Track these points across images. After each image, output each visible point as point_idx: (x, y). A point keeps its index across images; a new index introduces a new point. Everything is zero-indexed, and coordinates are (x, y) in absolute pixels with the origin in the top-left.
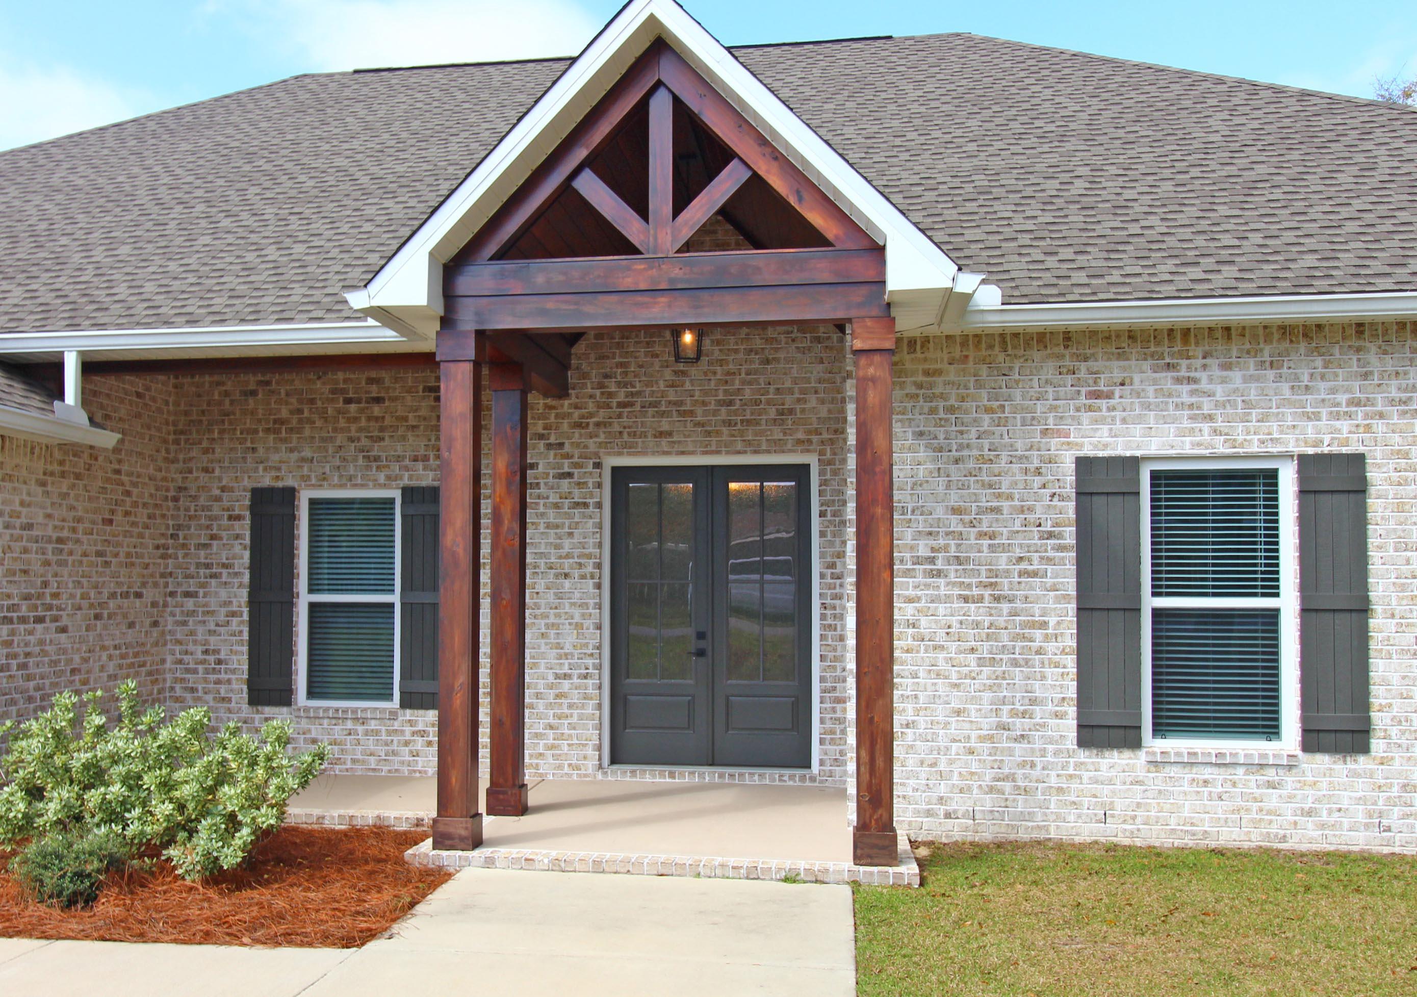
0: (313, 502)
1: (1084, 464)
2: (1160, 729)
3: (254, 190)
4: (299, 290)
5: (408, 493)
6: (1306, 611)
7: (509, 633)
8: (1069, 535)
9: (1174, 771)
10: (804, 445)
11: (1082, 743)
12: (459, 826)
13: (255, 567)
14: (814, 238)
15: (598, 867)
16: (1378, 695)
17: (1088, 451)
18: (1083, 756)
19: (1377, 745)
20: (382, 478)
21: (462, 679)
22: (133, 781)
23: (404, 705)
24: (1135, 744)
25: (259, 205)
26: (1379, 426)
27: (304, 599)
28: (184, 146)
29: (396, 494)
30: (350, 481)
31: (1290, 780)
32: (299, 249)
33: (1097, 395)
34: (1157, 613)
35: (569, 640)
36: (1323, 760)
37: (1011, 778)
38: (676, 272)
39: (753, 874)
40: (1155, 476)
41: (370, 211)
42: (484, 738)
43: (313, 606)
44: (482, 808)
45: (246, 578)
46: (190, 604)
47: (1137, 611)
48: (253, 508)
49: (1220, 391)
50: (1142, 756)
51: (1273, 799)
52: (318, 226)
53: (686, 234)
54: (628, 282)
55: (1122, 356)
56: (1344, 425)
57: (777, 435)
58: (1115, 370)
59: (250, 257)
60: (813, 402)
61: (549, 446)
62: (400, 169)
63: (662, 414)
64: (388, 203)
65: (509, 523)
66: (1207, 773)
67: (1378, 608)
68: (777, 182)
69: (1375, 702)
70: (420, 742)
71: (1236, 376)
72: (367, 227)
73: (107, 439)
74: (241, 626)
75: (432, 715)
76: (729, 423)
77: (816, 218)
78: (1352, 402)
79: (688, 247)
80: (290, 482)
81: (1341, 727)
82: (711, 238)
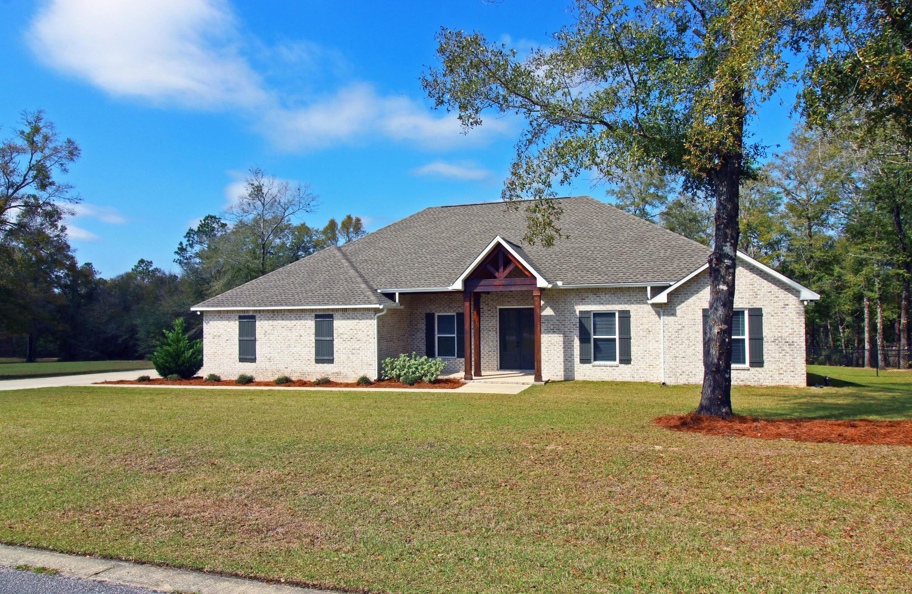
0: (438, 316)
1: (581, 312)
2: (595, 360)
3: (424, 250)
4: (437, 279)
5: (457, 314)
6: (620, 338)
7: (477, 343)
8: (578, 325)
9: (597, 367)
11: (581, 362)
12: (469, 376)
14: (527, 276)
15: (492, 383)
16: (632, 353)
17: (581, 310)
18: (581, 365)
19: (632, 362)
20: (452, 310)
21: (469, 351)
22: (417, 368)
23: (458, 357)
24: (590, 362)
25: (426, 255)
26: (631, 305)
27: (437, 336)
28: (406, 235)
29: (454, 314)
30: (446, 312)
31: (617, 368)
32: (436, 268)
33: (583, 300)
34: (594, 338)
35: (491, 344)
36: (623, 365)
37: (568, 369)
38: (503, 282)
39: (517, 383)
40: (594, 314)
41: (449, 257)
42: (473, 363)
43: (439, 337)
44: (473, 373)
46: (414, 337)
47: (590, 339)
48: (426, 317)
49: (604, 299)
50: (591, 365)
51: (614, 372)
52: (439, 261)
53: (505, 275)
54: (495, 284)
56: (625, 305)
59: (427, 270)
62: (454, 244)
64: (452, 255)
65: (477, 323)
66: (603, 368)
67: (632, 338)
68: (520, 267)
69: (632, 355)
70: (461, 365)
71: (607, 296)
72: (449, 262)
73: (402, 307)
74: (424, 341)
75: (463, 359)
77: (527, 273)
78: (627, 301)
79: (506, 277)
80: (433, 312)
81: (626, 360)
82: (509, 276)
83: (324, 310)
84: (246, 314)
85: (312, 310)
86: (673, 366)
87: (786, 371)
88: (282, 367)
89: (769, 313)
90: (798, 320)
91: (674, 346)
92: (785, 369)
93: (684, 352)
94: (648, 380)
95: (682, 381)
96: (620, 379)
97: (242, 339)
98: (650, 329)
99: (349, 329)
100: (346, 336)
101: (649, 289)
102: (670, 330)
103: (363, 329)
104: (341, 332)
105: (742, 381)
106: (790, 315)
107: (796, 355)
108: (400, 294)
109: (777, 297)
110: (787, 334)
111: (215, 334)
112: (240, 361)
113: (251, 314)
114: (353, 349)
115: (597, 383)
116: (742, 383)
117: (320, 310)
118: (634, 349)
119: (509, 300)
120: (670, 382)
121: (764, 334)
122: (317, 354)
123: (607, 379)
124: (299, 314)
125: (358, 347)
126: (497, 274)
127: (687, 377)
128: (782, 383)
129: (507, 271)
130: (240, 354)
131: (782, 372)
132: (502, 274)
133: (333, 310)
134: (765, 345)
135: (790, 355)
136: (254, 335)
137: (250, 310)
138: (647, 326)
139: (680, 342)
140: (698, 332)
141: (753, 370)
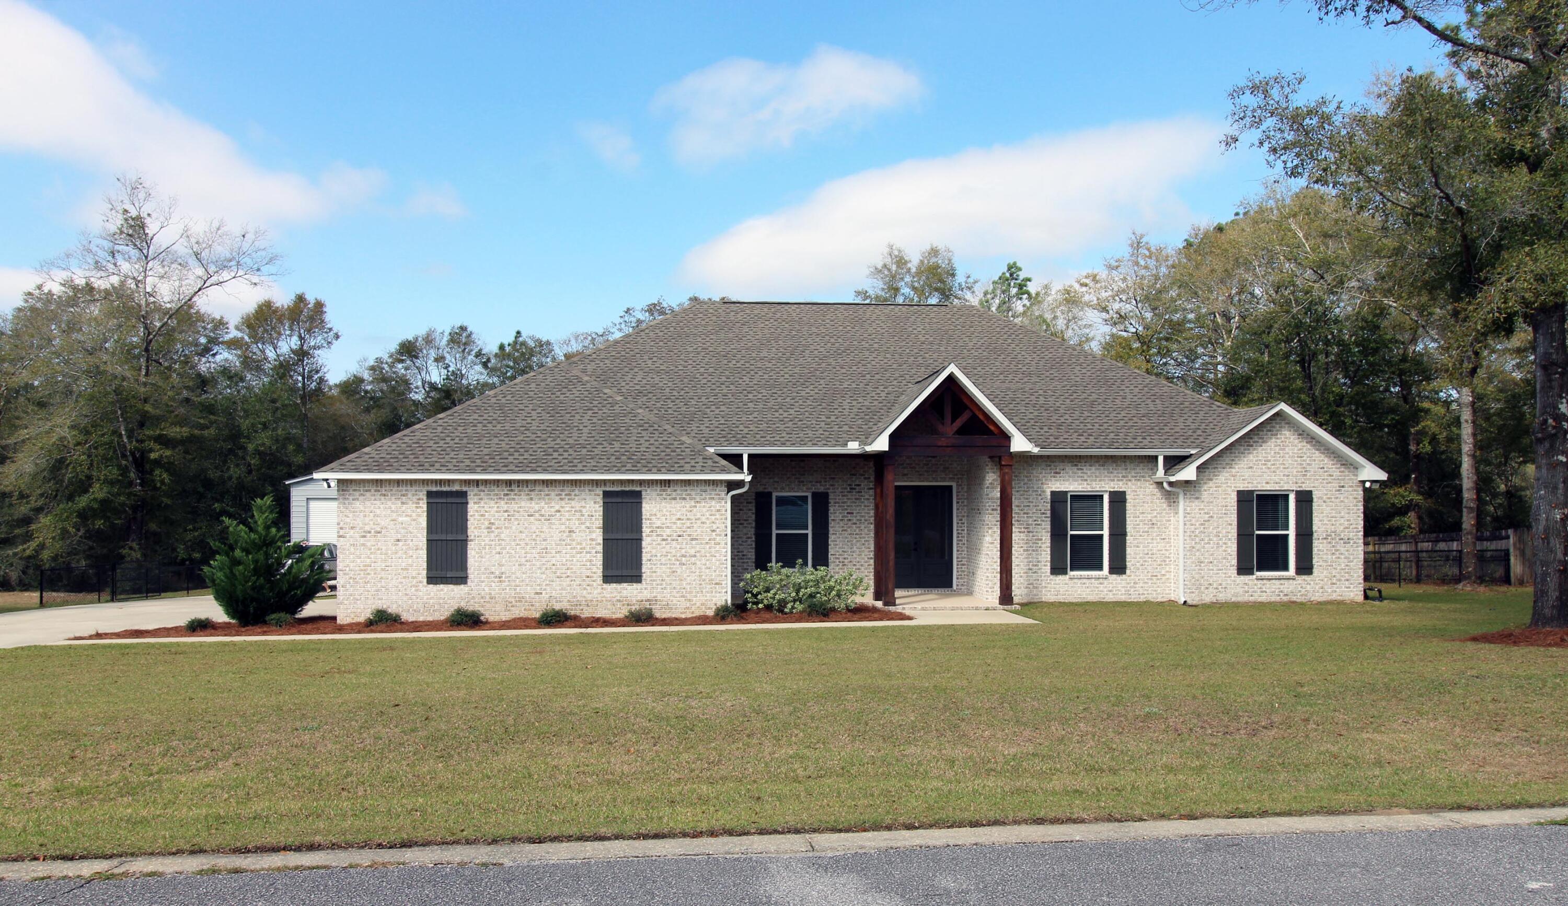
0: (777, 497)
1: (1053, 493)
2: (1072, 570)
5: (815, 495)
6: (1111, 535)
8: (1049, 513)
9: (1076, 581)
10: (952, 479)
11: (1052, 573)
13: (757, 521)
14: (991, 433)
17: (1054, 489)
18: (1052, 577)
19: (1128, 571)
20: (804, 488)
24: (1066, 573)
26: (1129, 483)
27: (775, 533)
30: (792, 490)
31: (1106, 582)
33: (1056, 473)
34: (1071, 535)
36: (1114, 576)
37: (1032, 584)
40: (1072, 496)
43: (777, 534)
45: (754, 525)
47: (1067, 535)
48: (756, 499)
49: (1089, 473)
50: (1068, 576)
51: (1101, 588)
53: (955, 429)
54: (940, 444)
55: (1063, 462)
56: (1121, 483)
57: (943, 476)
58: (1061, 466)
60: (955, 465)
61: (865, 478)
63: (904, 468)
66: (1085, 581)
67: (1129, 534)
68: (981, 417)
69: (1127, 560)
74: (752, 543)
76: (927, 471)
77: (992, 428)
78: (1123, 477)
79: (954, 434)
80: (770, 490)
81: (1118, 567)
82: (960, 432)
83: (621, 482)
84: (445, 489)
85: (597, 483)
86: (1197, 576)
87: (1340, 580)
88: (528, 591)
89: (1320, 498)
90: (1355, 508)
91: (1198, 547)
92: (1338, 576)
93: (1212, 555)
94: (1150, 598)
95: (1208, 598)
96: (1110, 598)
97: (435, 537)
98: (1154, 521)
99: (674, 518)
100: (668, 531)
101: (1161, 460)
102: (1193, 521)
103: (703, 519)
104: (658, 524)
105: (1286, 595)
106: (1346, 501)
107: (1352, 557)
108: (750, 456)
109: (1331, 475)
110: (1342, 528)
111: (367, 528)
112: (429, 583)
113: (456, 488)
114: (683, 556)
115: (1077, 604)
116: (1285, 599)
117: (613, 482)
118: (1131, 551)
119: (906, 471)
120: (1193, 599)
121: (1315, 528)
122: (607, 564)
123: (1091, 598)
124: (567, 489)
125: (692, 552)
126: (940, 428)
127: (1215, 591)
128: (1334, 597)
129: (959, 423)
130: (429, 568)
131: (1334, 581)
132: (949, 429)
133: (641, 482)
134: (1315, 543)
135: (1345, 558)
136: (464, 529)
137: (454, 481)
138: (1149, 517)
139: (1207, 539)
140: (1231, 525)
141: (1301, 579)
